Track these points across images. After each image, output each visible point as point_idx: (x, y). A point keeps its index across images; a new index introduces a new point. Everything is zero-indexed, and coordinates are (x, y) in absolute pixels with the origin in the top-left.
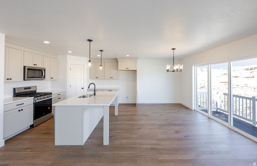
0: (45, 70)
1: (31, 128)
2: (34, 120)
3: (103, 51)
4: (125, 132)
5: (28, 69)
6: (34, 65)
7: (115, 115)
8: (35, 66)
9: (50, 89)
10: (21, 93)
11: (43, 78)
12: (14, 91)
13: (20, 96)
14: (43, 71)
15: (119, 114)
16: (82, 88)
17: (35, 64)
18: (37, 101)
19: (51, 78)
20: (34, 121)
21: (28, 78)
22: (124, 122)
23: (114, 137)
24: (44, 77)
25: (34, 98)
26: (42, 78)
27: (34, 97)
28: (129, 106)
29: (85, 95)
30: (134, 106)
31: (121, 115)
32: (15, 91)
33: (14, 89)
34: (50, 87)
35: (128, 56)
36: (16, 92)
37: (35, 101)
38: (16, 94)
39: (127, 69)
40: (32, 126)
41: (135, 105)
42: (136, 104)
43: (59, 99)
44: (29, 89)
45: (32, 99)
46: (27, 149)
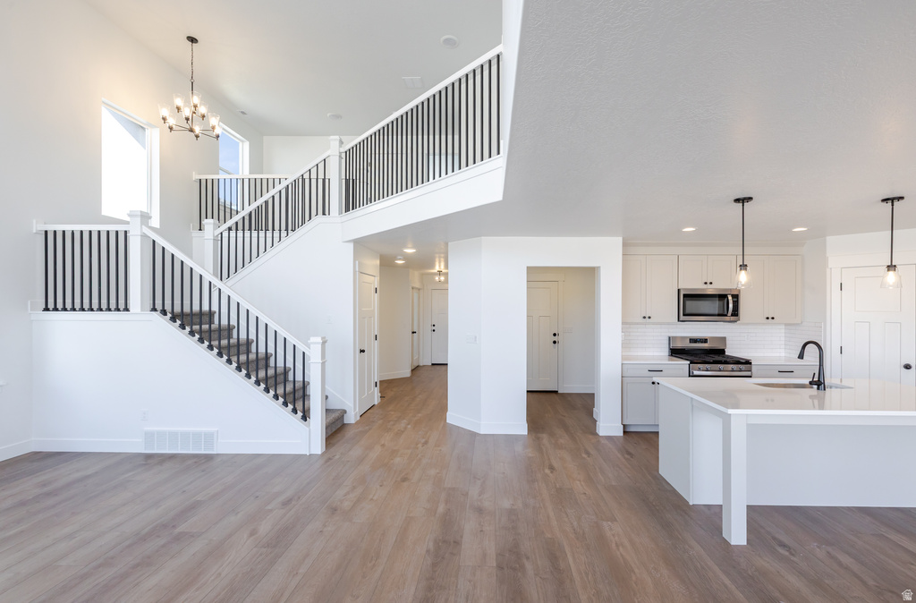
0: (736, 297)
3: (901, 198)
5: (685, 296)
6: (706, 283)
8: (709, 286)
9: (783, 350)
10: (684, 349)
11: (732, 315)
14: (730, 298)
16: (907, 367)
17: (708, 282)
19: (767, 318)
21: (684, 315)
23: (792, 554)
24: (736, 313)
25: (689, 365)
26: (726, 315)
27: (690, 362)
36: (671, 346)
37: (691, 372)
44: (702, 342)
45: (683, 364)
46: (629, 453)
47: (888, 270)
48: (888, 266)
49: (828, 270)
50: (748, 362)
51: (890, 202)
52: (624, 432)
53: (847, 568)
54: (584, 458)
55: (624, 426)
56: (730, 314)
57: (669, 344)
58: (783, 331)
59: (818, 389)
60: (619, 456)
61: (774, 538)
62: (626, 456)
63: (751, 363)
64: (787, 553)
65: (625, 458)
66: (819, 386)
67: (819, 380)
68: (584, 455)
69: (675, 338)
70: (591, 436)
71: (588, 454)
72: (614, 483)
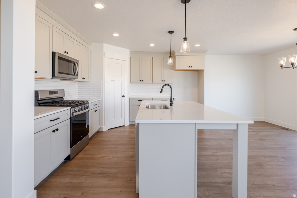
0: (78, 64)
1: (67, 162)
2: (71, 147)
5: (59, 58)
6: (65, 52)
8: (66, 55)
9: (78, 96)
10: (45, 100)
11: (76, 76)
12: (35, 96)
13: (45, 104)
16: (123, 96)
17: (67, 52)
18: (75, 114)
19: (83, 78)
20: (71, 149)
21: (59, 73)
24: (78, 75)
25: (70, 109)
26: (74, 75)
29: (148, 105)
32: (38, 96)
33: (36, 93)
34: (78, 93)
35: (197, 45)
36: (39, 98)
37: (72, 114)
38: (39, 100)
40: (68, 159)
43: (95, 111)
44: (55, 94)
49: (104, 58)
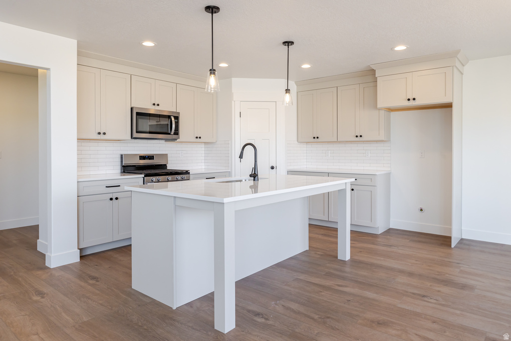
0: (177, 118)
3: (292, 43)
4: (316, 317)
5: (138, 114)
6: (154, 104)
7: (337, 257)
9: (203, 164)
11: (174, 134)
14: (173, 119)
15: (356, 258)
16: (272, 168)
19: (197, 138)
21: (137, 132)
22: (346, 286)
23: (267, 319)
25: (144, 178)
26: (169, 134)
27: (143, 176)
28: (419, 242)
30: (442, 245)
31: (360, 262)
33: (121, 157)
34: (203, 161)
35: (400, 48)
36: (124, 163)
39: (411, 101)
41: (445, 241)
42: (450, 238)
44: (150, 159)
45: (140, 177)
46: (93, 278)
47: (286, 93)
48: (286, 90)
49: (233, 102)
50: (187, 173)
51: (287, 44)
52: (82, 257)
53: (299, 313)
54: (36, 302)
55: (81, 250)
56: (172, 133)
57: (122, 161)
58: (203, 149)
59: (254, 180)
60: (83, 284)
61: (249, 311)
62: (91, 282)
63: (189, 173)
64: (263, 320)
65: (90, 284)
66: (254, 177)
67: (255, 173)
68: (36, 298)
69: (128, 155)
70: (39, 272)
71: (41, 294)
72: (85, 319)
